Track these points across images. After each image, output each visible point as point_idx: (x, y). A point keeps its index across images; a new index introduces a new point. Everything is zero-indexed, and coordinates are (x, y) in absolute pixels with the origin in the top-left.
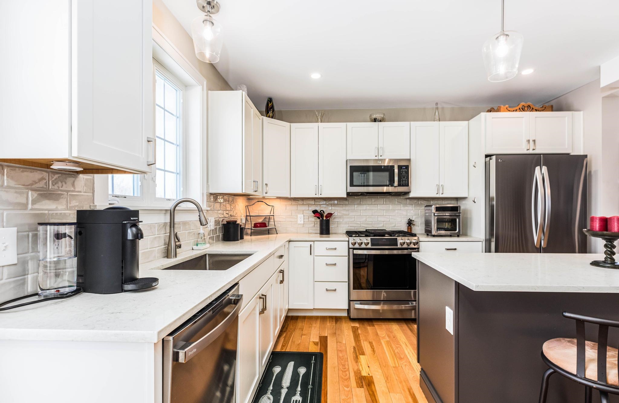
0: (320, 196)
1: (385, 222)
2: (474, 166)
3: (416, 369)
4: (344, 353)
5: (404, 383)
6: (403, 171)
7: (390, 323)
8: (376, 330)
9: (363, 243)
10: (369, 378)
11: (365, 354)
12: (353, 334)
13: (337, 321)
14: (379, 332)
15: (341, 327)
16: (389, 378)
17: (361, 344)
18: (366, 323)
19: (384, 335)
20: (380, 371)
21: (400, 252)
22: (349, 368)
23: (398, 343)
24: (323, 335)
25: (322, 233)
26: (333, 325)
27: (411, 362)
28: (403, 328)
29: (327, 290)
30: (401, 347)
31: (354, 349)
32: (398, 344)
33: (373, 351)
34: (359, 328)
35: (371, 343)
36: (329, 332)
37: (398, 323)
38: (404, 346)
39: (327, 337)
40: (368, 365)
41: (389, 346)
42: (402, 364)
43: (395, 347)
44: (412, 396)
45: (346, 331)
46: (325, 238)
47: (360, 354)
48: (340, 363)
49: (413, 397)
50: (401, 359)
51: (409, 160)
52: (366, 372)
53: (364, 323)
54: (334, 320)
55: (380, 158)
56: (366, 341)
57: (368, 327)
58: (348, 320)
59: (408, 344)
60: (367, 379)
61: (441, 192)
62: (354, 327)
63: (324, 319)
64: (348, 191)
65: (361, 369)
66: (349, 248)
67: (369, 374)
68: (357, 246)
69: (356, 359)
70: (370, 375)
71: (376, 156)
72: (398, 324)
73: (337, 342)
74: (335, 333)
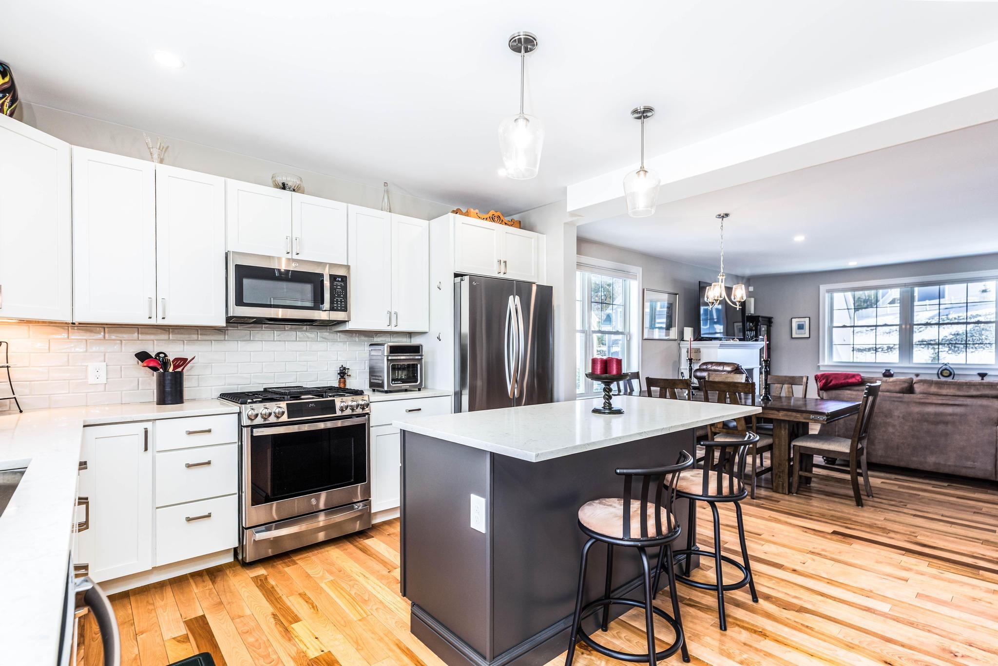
0: (160, 322)
1: (298, 373)
2: (439, 288)
3: (395, 609)
4: (257, 632)
5: (386, 639)
6: (337, 285)
7: (323, 550)
8: (303, 570)
9: (273, 414)
10: (326, 657)
11: (302, 618)
12: (261, 590)
13: (215, 578)
14: (310, 572)
15: (229, 587)
16: (360, 642)
17: (285, 604)
18: (278, 563)
19: (321, 574)
20: (340, 636)
21: (339, 423)
22: (279, 658)
23: (349, 578)
24: (193, 616)
25: (162, 401)
26: (207, 588)
27: (383, 601)
28: (349, 550)
29: (189, 520)
30: (357, 583)
31: (275, 618)
32: (351, 580)
33: (313, 607)
34: (268, 577)
35: (303, 595)
36: (205, 604)
37: (338, 546)
38: (361, 579)
39: (203, 617)
40: (313, 634)
41: (339, 589)
42: (371, 609)
43: (349, 586)
44: (406, 653)
45: (244, 589)
46: (170, 410)
47: (291, 623)
48: (257, 656)
49: (408, 655)
50: (365, 602)
51: (348, 267)
52: (316, 650)
53: (275, 564)
54: (207, 578)
55: (295, 257)
56: (292, 594)
57: (287, 569)
58: (239, 567)
59: (368, 575)
60: (322, 661)
61: (394, 323)
62: (257, 577)
63: (178, 582)
64: (231, 314)
65: (305, 649)
66: (241, 427)
67: (323, 651)
68: (259, 421)
69: (287, 633)
70: (326, 651)
71: (288, 253)
72: (337, 548)
73: (232, 619)
74: (221, 603)
